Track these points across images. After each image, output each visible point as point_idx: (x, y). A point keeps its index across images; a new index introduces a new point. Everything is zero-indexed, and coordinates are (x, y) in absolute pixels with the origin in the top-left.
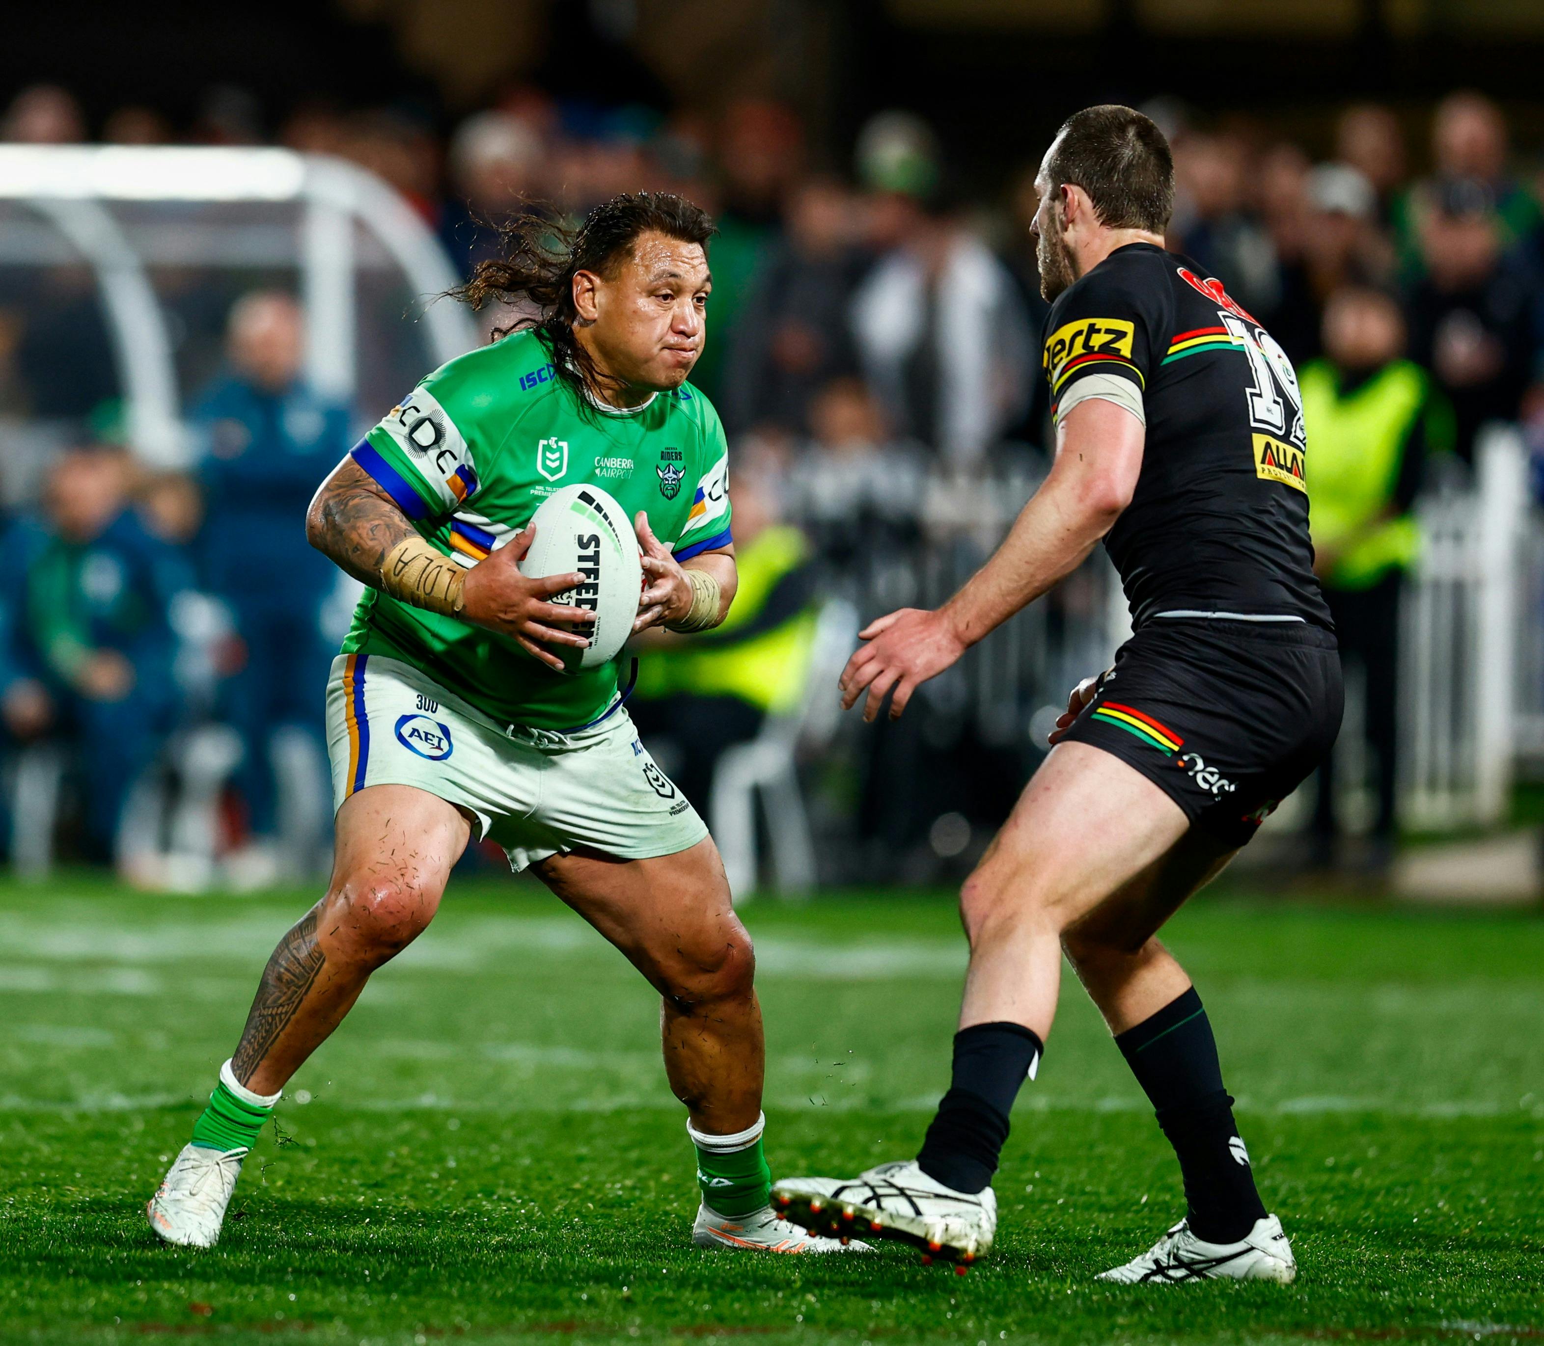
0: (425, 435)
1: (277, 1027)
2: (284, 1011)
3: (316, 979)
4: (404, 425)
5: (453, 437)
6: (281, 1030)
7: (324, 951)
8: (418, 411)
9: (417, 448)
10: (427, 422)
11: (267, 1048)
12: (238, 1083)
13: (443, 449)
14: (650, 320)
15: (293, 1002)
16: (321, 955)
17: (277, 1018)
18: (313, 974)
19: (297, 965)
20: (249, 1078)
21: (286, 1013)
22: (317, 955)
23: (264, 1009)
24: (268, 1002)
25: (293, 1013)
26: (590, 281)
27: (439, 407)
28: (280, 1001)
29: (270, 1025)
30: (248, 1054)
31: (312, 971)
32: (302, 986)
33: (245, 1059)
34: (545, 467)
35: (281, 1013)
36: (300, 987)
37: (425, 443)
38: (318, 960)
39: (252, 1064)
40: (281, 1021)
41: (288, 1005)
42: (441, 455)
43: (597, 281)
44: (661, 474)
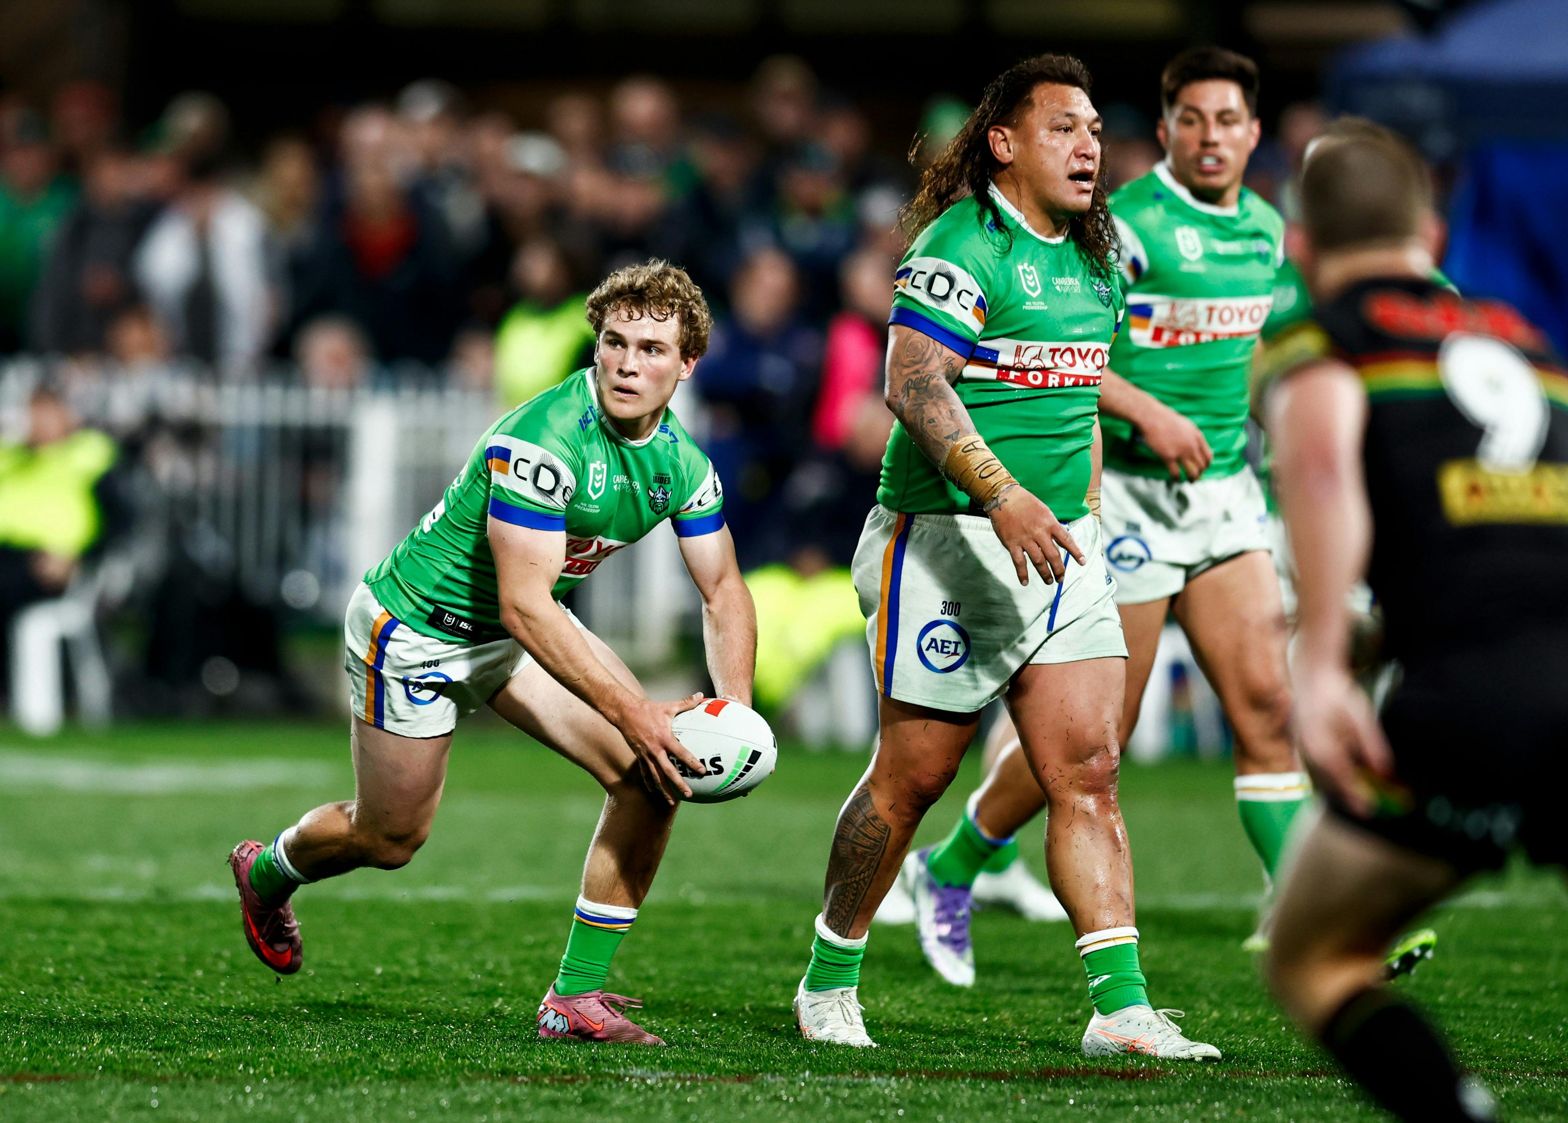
0: (941, 286)
1: (863, 889)
2: (866, 875)
3: (888, 844)
4: (919, 288)
5: (964, 280)
6: (867, 889)
7: (889, 824)
8: (925, 273)
9: (939, 299)
10: (937, 276)
11: (858, 907)
12: (840, 938)
13: (959, 290)
14: (1055, 150)
15: (872, 867)
16: (887, 826)
17: (862, 882)
18: (884, 842)
19: (867, 839)
20: (848, 932)
21: (869, 876)
22: (883, 827)
23: (847, 879)
24: (849, 873)
25: (875, 873)
26: (1003, 133)
27: (940, 261)
28: (861, 869)
29: (857, 889)
30: (842, 915)
31: (883, 840)
32: (877, 853)
33: (841, 919)
34: (1028, 287)
35: (864, 878)
36: (875, 855)
37: (942, 293)
38: (885, 830)
39: (848, 921)
40: (865, 884)
41: (869, 870)
42: (959, 294)
43: (1007, 132)
44: (1096, 288)
